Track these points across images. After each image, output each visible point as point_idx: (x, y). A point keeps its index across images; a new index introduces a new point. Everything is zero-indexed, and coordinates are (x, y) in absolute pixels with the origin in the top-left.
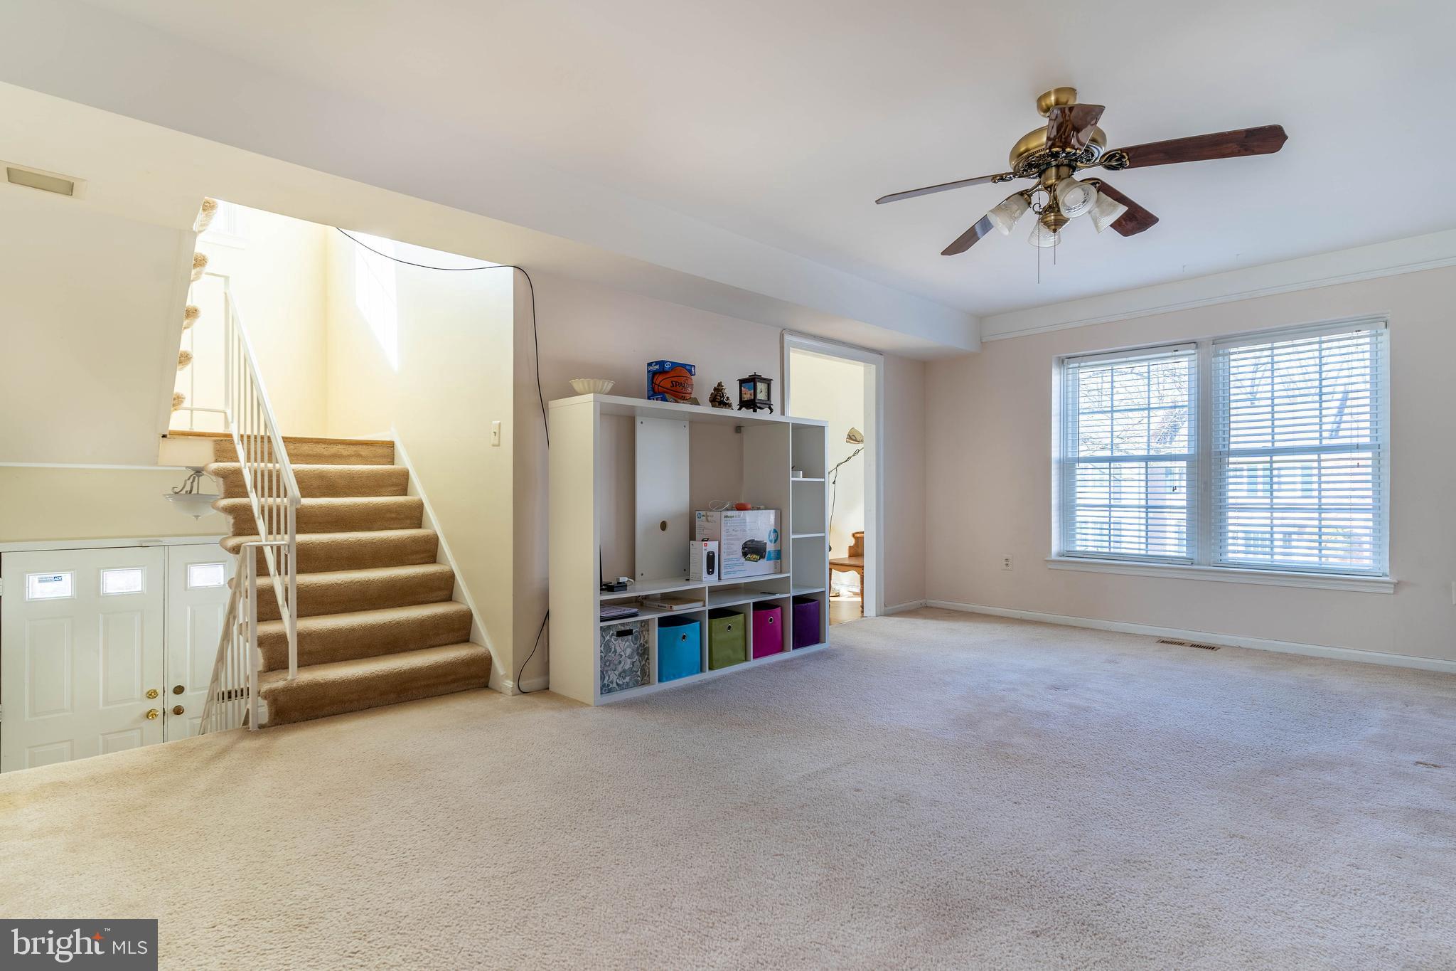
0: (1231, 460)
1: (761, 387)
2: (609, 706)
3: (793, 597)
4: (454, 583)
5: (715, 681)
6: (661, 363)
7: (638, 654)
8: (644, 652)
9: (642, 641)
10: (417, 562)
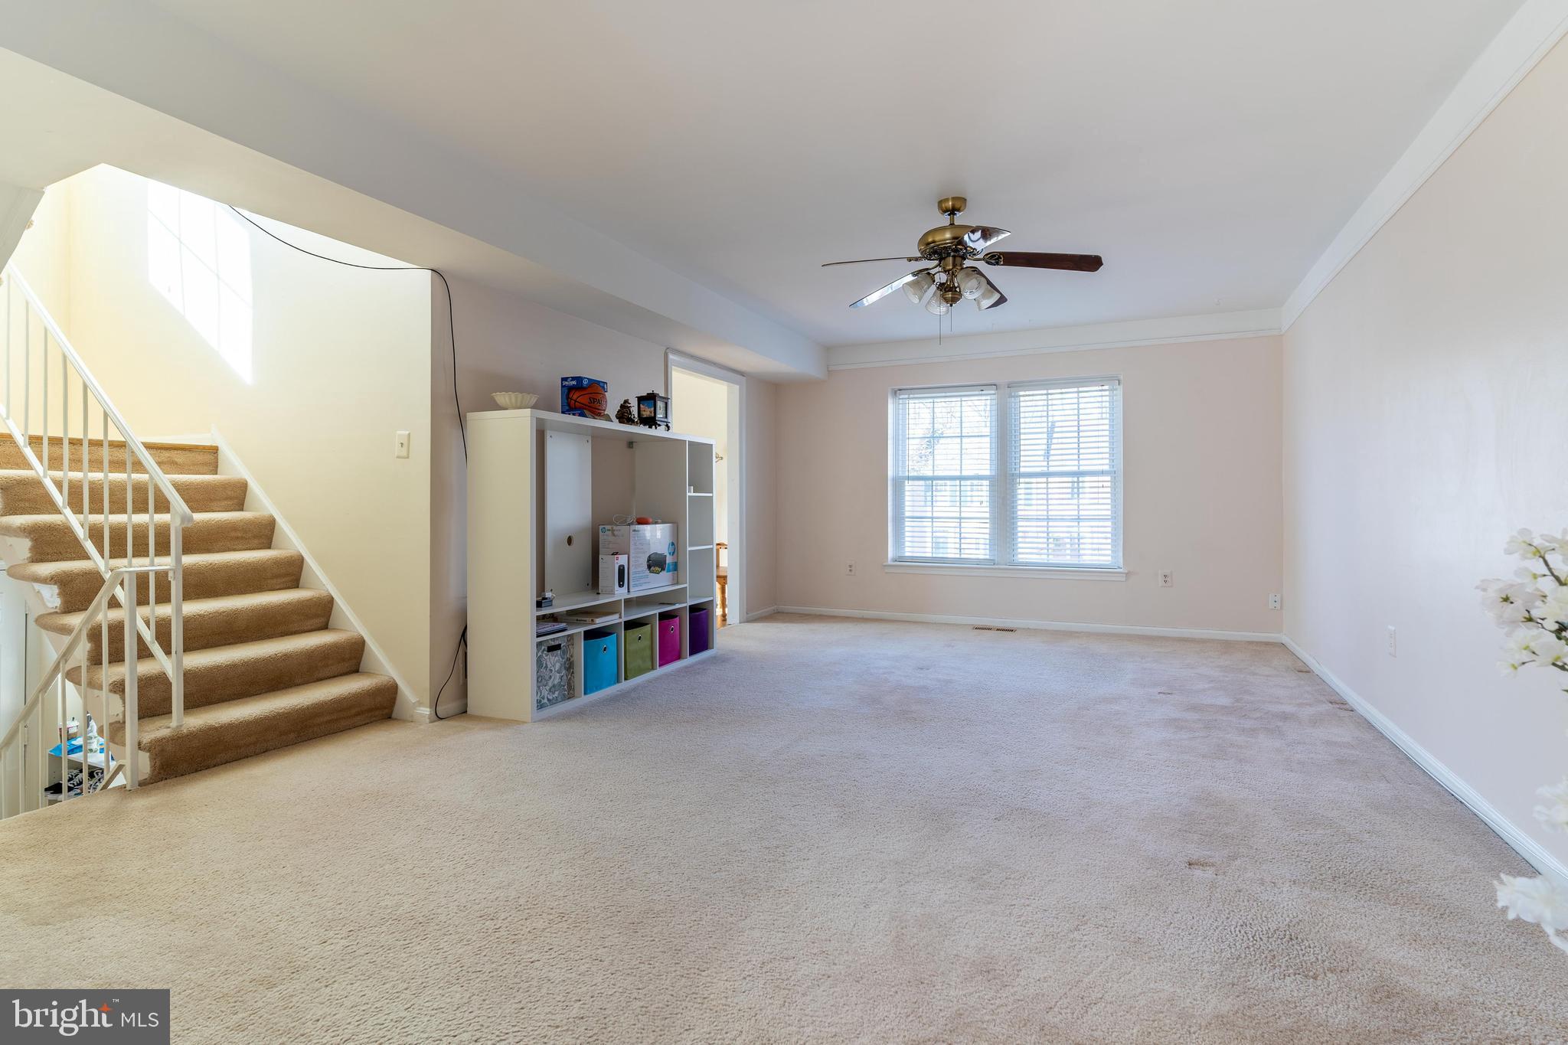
0: (1022, 480)
1: (660, 404)
2: (549, 719)
3: (690, 606)
4: (331, 609)
5: (635, 689)
6: (579, 379)
7: (565, 668)
8: (569, 666)
9: (568, 656)
10: (278, 587)
